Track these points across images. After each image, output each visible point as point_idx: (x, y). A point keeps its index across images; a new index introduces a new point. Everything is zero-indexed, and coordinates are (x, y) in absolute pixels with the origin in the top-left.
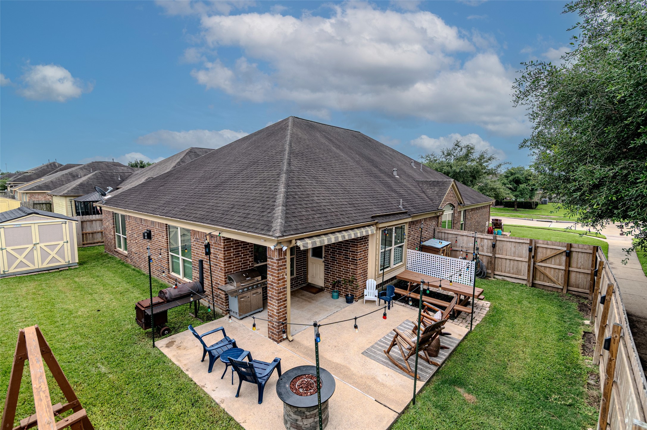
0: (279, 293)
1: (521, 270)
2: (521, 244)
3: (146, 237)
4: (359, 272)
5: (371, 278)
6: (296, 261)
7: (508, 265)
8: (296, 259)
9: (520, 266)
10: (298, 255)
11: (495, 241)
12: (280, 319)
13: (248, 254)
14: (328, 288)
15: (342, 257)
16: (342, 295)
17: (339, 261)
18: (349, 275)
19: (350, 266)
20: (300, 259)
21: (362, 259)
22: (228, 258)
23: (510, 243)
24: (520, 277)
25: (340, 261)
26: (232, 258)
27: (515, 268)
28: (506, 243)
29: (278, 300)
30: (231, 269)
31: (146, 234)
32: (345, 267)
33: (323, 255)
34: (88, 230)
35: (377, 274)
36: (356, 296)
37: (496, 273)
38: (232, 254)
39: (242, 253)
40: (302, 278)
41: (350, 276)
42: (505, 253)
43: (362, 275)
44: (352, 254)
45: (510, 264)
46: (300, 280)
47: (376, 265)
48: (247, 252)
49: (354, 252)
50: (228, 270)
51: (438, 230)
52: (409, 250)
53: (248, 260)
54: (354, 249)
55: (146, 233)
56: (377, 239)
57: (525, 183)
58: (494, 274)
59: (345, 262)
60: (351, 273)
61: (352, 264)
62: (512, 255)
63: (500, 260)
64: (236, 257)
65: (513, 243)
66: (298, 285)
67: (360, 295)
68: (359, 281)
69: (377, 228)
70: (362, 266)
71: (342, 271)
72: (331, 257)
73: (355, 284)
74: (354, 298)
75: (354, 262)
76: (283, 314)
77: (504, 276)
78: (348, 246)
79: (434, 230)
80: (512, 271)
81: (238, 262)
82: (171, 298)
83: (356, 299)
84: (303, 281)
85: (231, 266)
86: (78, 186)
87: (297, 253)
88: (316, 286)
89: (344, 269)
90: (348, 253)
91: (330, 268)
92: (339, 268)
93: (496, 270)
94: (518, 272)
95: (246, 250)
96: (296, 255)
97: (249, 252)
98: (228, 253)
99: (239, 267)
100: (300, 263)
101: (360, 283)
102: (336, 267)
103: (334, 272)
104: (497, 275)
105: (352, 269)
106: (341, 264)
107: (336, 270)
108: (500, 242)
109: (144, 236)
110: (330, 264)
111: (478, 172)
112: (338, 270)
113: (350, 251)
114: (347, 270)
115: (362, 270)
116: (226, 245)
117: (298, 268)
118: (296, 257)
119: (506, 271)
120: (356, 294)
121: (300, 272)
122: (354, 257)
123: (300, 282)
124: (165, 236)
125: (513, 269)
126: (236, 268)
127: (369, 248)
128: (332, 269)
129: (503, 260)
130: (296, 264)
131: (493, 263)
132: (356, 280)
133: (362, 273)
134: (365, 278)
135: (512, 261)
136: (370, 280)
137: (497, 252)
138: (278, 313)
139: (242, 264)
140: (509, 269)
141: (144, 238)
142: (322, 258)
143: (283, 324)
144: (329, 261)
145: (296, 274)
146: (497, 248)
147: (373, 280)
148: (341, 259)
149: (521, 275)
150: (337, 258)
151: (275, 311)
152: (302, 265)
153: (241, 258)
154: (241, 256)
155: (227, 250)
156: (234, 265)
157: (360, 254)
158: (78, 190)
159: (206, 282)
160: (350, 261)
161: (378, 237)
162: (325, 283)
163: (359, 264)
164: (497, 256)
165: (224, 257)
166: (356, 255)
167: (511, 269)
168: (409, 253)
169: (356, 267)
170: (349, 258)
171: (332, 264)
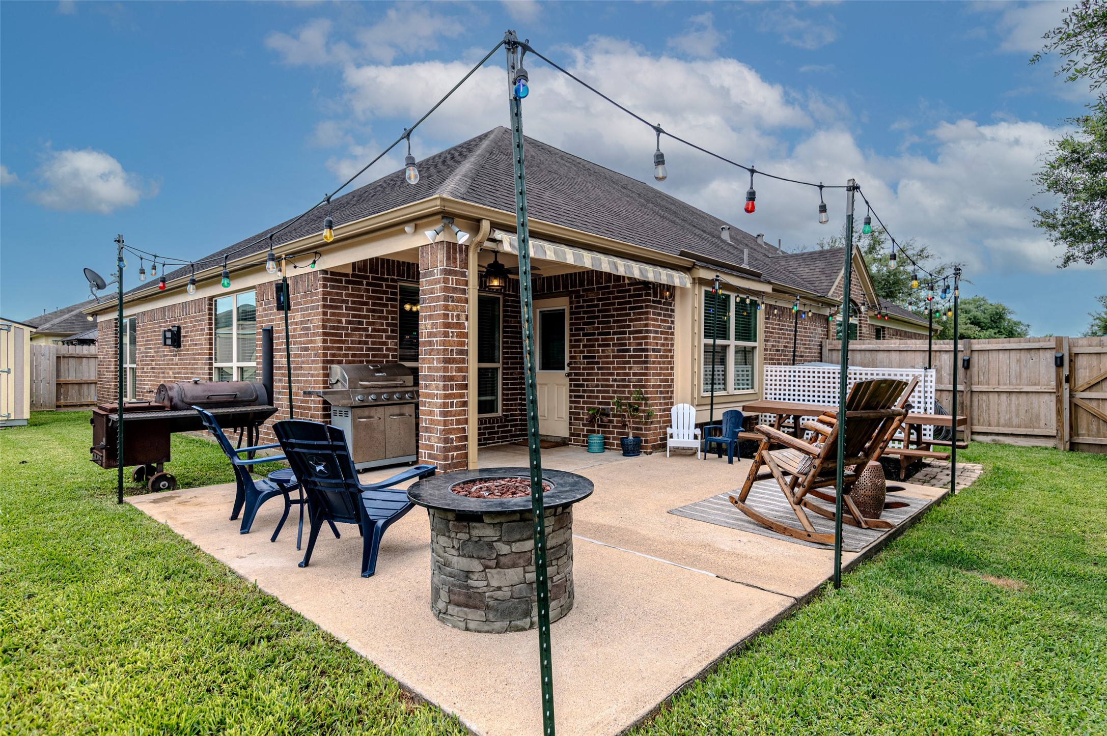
0: (447, 361)
1: (1038, 417)
2: (1033, 352)
3: (169, 342)
4: (653, 381)
5: (684, 402)
6: (504, 379)
7: (1004, 407)
8: (503, 374)
9: (1036, 405)
10: (507, 363)
11: (969, 352)
12: (449, 432)
13: (385, 331)
14: (579, 435)
15: (611, 351)
16: (613, 444)
17: (603, 363)
18: (630, 392)
19: (630, 368)
20: (512, 374)
21: (659, 351)
22: (333, 328)
23: (1007, 353)
24: (1037, 432)
25: (608, 363)
26: (343, 328)
27: (1022, 412)
28: (995, 354)
29: (445, 378)
30: (340, 355)
31: (169, 335)
32: (618, 374)
33: (567, 360)
34: (71, 374)
35: (696, 396)
36: (646, 441)
37: (977, 428)
38: (344, 320)
39: (368, 324)
40: (516, 420)
41: (631, 396)
42: (994, 380)
43: (661, 392)
44: (634, 338)
45: (1009, 405)
46: (512, 426)
47: (693, 372)
48: (382, 324)
49: (640, 332)
50: (333, 355)
51: (831, 347)
52: (770, 367)
53: (385, 343)
54: (640, 325)
55: (169, 330)
56: (694, 308)
57: (992, 328)
58: (973, 433)
59: (618, 363)
60: (634, 386)
61: (635, 363)
62: (1014, 381)
63: (984, 397)
64: (353, 329)
65: (1013, 354)
66: (507, 437)
67: (656, 440)
68: (653, 405)
69: (694, 279)
70: (661, 368)
71: (612, 386)
72: (584, 357)
73: (644, 411)
74: (642, 447)
75: (641, 356)
76: (459, 422)
77: (998, 434)
78: (625, 321)
79: (821, 346)
80: (1015, 421)
81: (360, 342)
82: (183, 401)
83: (646, 448)
84: (520, 430)
85: (340, 349)
86: (73, 318)
87: (504, 358)
88: (549, 439)
89: (615, 380)
90: (624, 339)
91: (582, 386)
92: (604, 380)
93: (975, 422)
94: (1034, 419)
95: (380, 318)
96: (504, 363)
97: (388, 325)
98: (333, 314)
99: (361, 356)
100: (512, 384)
101: (656, 410)
102: (598, 380)
103: (593, 391)
104: (979, 433)
105: (635, 374)
106: (609, 368)
107: (597, 386)
108: (982, 354)
109: (165, 338)
110: (583, 374)
111: (897, 282)
112: (602, 386)
113: (630, 333)
114: (624, 380)
115: (661, 381)
116: (329, 293)
117: (507, 394)
118: (504, 369)
119: (1002, 421)
120: (646, 435)
121: (511, 405)
122: (641, 344)
123: (511, 431)
124: (207, 327)
125: (1018, 415)
126: (354, 356)
127: (675, 331)
128: (587, 386)
129: (991, 395)
130: (503, 384)
131: (969, 404)
132: (646, 399)
133: (660, 386)
134: (669, 401)
135: (1014, 397)
136: (680, 405)
137: (975, 379)
138: (445, 414)
139: (368, 349)
140: (1008, 417)
141: (165, 344)
142: (563, 369)
143: (457, 448)
144: (579, 368)
145: (503, 410)
146: (974, 369)
147: (687, 406)
148: (608, 357)
149: (1039, 428)
150: (599, 357)
151: (437, 410)
152: (516, 389)
153: (367, 336)
154: (366, 330)
155: (331, 307)
156: (349, 349)
157: (655, 338)
158: (74, 323)
159: (279, 385)
160: (630, 357)
161: (696, 305)
162: (570, 424)
163: (654, 362)
164: (975, 388)
165: (324, 321)
166: (646, 338)
167: (1014, 415)
168: (769, 373)
169: (647, 368)
170: (628, 350)
171: (588, 374)
